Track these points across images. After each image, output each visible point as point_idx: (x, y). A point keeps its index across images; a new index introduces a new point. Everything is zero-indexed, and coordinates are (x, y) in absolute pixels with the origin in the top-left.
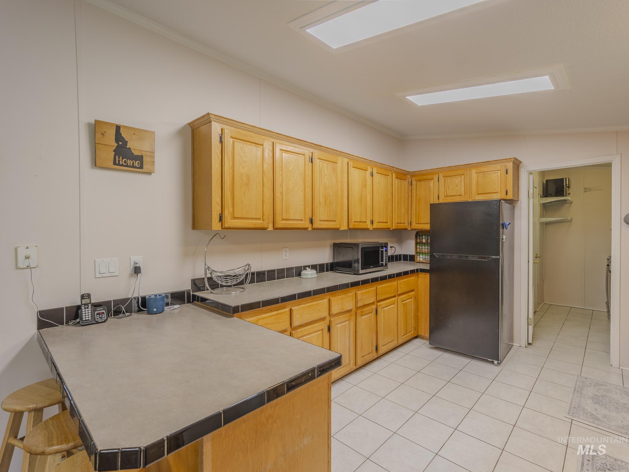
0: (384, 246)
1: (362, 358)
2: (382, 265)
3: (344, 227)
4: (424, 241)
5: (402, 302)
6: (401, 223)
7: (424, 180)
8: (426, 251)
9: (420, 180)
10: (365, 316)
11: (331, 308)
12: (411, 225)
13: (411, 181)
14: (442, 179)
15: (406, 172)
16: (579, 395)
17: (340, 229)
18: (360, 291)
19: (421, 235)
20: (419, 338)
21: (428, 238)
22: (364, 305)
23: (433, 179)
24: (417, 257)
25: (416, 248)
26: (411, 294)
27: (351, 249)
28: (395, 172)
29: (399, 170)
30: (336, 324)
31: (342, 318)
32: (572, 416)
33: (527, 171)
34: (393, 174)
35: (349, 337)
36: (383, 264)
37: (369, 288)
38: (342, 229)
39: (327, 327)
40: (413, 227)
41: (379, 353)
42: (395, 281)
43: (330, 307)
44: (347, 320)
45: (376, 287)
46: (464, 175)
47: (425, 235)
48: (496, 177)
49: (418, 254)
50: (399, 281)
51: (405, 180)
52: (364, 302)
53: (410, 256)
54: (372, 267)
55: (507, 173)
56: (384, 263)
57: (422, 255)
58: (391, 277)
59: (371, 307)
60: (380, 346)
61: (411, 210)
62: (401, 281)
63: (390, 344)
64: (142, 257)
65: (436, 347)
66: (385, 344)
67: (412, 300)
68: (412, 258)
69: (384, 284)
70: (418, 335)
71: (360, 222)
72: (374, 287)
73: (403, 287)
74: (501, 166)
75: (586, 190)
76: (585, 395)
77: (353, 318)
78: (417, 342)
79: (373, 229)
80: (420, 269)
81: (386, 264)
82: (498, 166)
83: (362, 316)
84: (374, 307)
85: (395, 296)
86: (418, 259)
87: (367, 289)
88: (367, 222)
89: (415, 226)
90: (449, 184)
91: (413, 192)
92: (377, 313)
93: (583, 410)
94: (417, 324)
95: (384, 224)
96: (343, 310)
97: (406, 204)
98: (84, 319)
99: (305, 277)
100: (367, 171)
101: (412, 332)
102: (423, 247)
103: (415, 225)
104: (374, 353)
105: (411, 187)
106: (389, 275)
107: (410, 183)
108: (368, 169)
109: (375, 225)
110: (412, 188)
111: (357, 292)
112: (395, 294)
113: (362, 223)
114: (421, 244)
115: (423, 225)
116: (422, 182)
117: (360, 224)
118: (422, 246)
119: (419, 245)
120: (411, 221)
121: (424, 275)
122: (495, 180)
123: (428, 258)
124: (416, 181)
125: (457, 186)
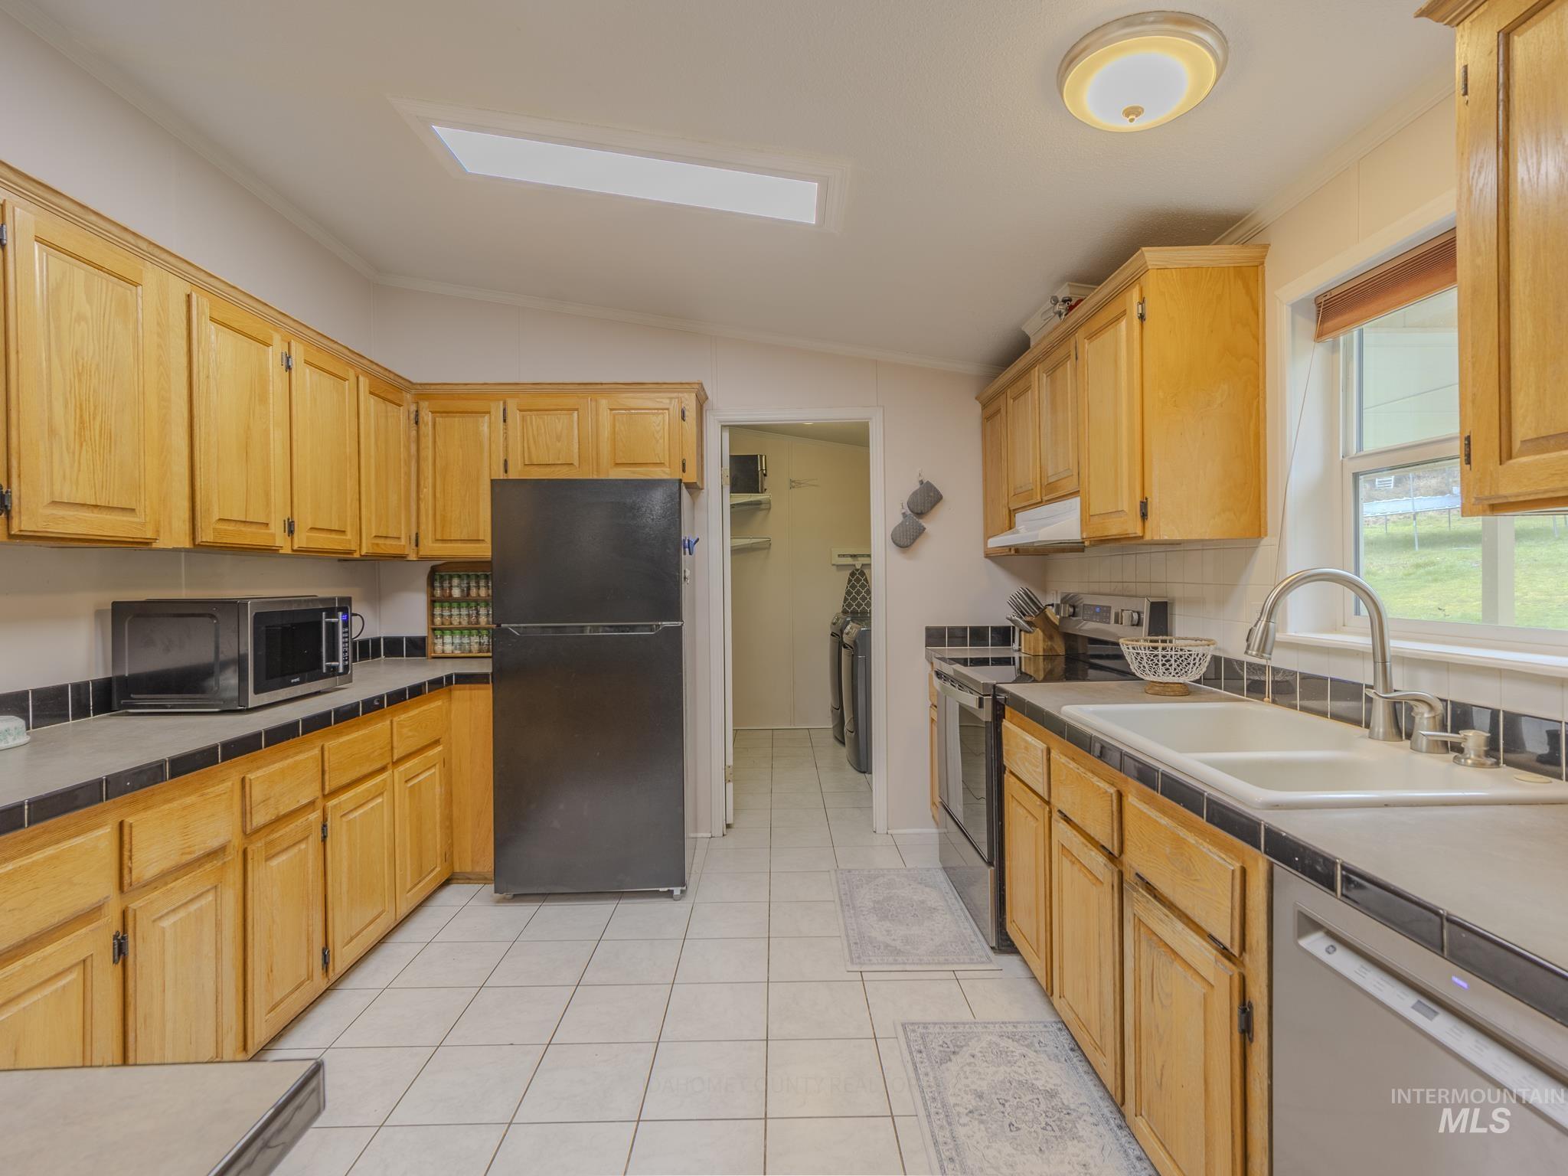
0: (340, 609)
1: (273, 1014)
2: (333, 672)
3: (176, 536)
4: (456, 593)
5: (406, 782)
6: (386, 537)
7: (461, 412)
8: (465, 623)
9: (447, 413)
10: (283, 857)
11: (130, 858)
12: (417, 545)
13: (417, 411)
14: (514, 416)
15: (400, 380)
16: (852, 912)
17: (154, 545)
18: (258, 768)
19: (447, 577)
20: (455, 881)
21: (468, 583)
22: (278, 816)
23: (489, 413)
24: (436, 641)
25: (432, 616)
26: (431, 753)
27: (207, 619)
28: (367, 373)
29: (382, 371)
30: (154, 921)
31: (182, 887)
32: (860, 963)
33: (721, 422)
34: (361, 378)
35: (218, 952)
36: (335, 668)
37: (296, 754)
38: (164, 542)
39: (110, 941)
40: (423, 552)
41: (334, 970)
42: (382, 718)
43: (126, 854)
44: (208, 891)
45: (319, 748)
46: (577, 410)
47: (459, 577)
48: (658, 425)
49: (438, 633)
50: (396, 719)
51: (400, 406)
52: (277, 809)
53: (410, 640)
54: (296, 680)
55: (683, 418)
56: (340, 664)
57: (452, 634)
58: (372, 706)
59: (305, 819)
60: (338, 945)
61: (418, 499)
62: (403, 716)
63: (371, 927)
65: (515, 896)
66: (353, 935)
67: (435, 772)
68: (417, 647)
69: (348, 734)
70: (453, 874)
71: (245, 522)
72: (312, 749)
73: (408, 737)
74: (671, 398)
75: (793, 484)
76: (862, 909)
77: (234, 875)
78: (453, 895)
79: (293, 550)
80: (457, 675)
81: (346, 668)
82: (663, 400)
83: (268, 859)
84: (315, 816)
85: (383, 769)
86: (439, 648)
87: (286, 758)
88: (272, 525)
89: (431, 548)
90: (535, 433)
91: (422, 446)
92: (324, 838)
93: (871, 944)
94: (449, 842)
95: (334, 536)
96: (190, 853)
97: (402, 482)
100: (268, 345)
101: (438, 869)
102: (455, 612)
103: (431, 544)
104: (315, 978)
105: (415, 428)
106: (364, 702)
107: (413, 416)
108: (272, 339)
109: (301, 540)
110: (421, 433)
111: (249, 776)
112: (384, 763)
113: (253, 529)
114: (446, 604)
115: (459, 545)
116: (455, 417)
117: (243, 528)
118: (451, 608)
119: (442, 607)
120: (417, 534)
121: (475, 693)
122: (658, 432)
123: (480, 642)
124: (432, 412)
125: (559, 439)
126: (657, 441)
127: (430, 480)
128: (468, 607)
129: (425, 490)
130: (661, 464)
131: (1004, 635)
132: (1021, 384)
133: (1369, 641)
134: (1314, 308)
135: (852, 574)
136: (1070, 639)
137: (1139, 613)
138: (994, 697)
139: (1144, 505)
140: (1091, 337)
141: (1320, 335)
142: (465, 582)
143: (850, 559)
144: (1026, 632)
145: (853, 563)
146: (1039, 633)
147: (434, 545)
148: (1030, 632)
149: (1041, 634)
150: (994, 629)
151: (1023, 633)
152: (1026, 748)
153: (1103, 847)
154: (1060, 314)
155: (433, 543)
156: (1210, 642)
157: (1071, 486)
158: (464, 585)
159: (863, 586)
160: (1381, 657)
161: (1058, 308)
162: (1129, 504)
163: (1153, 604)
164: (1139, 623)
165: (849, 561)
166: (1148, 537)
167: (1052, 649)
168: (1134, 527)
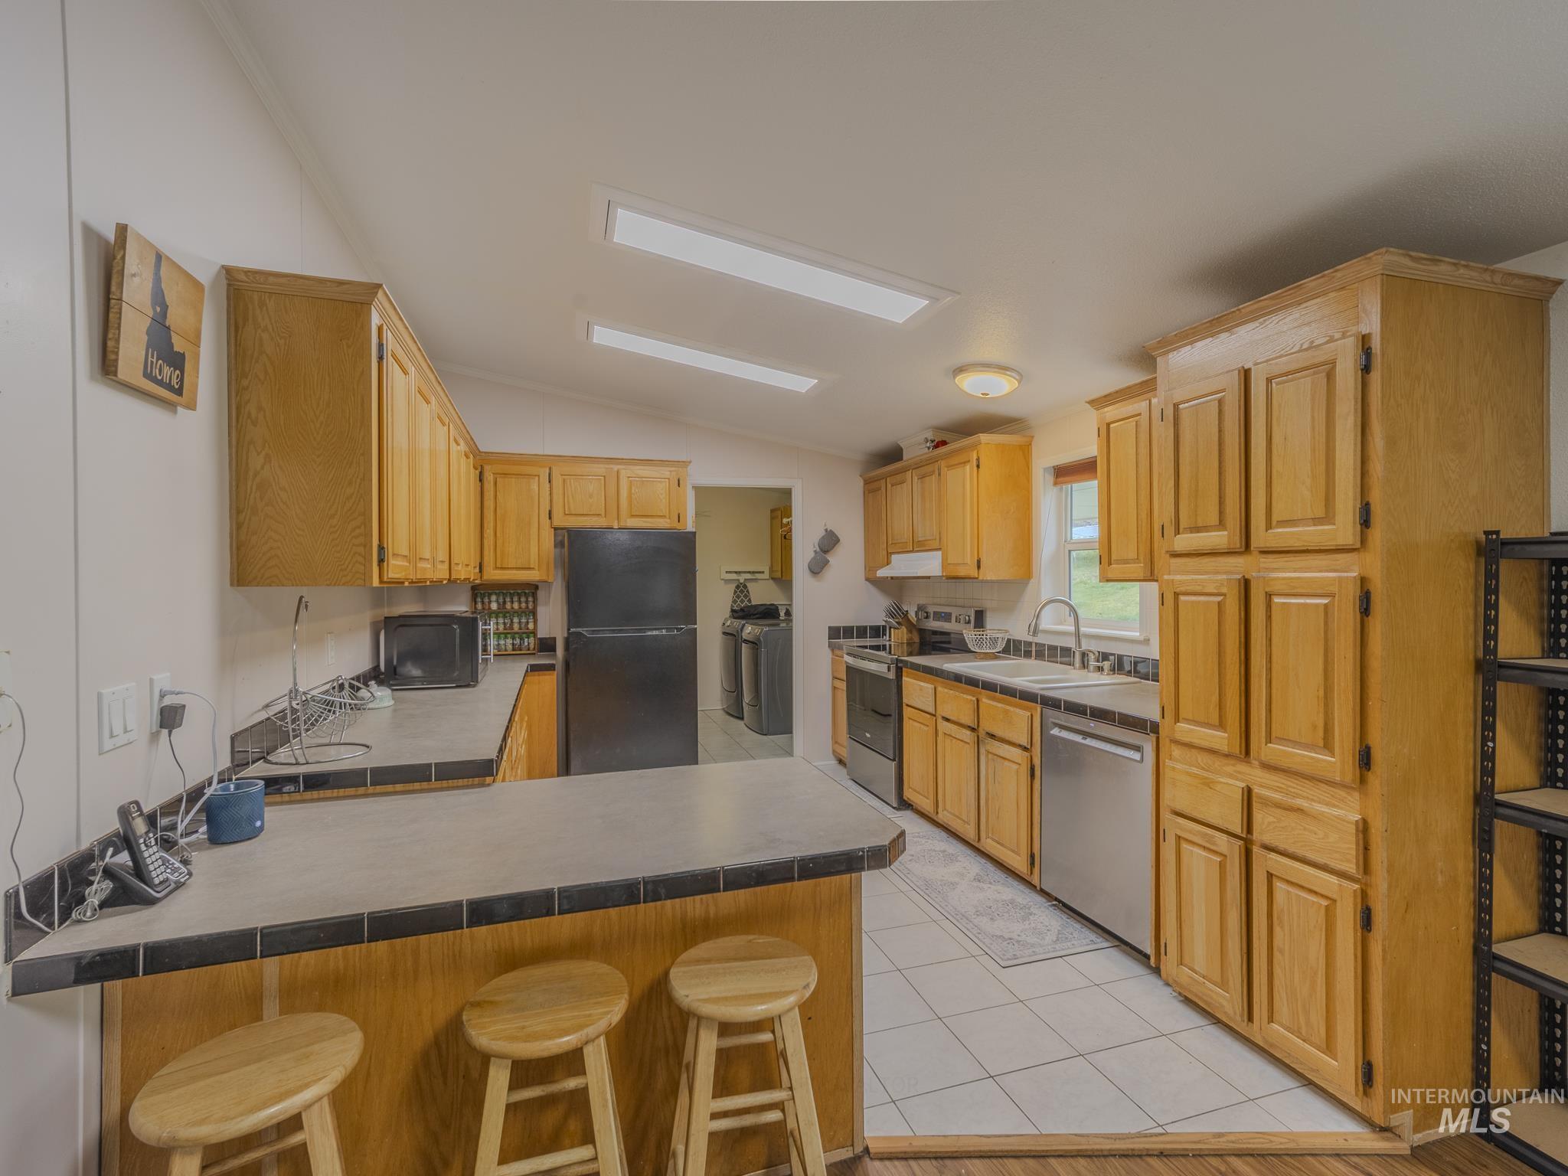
4: (494, 606)
7: (517, 475)
9: (505, 475)
12: (480, 572)
13: (482, 472)
14: (557, 478)
19: (486, 592)
23: (538, 475)
47: (496, 594)
55: (679, 485)
64: (168, 674)
74: (671, 471)
89: (493, 574)
90: (573, 491)
91: (486, 498)
98: (157, 881)
99: (377, 706)
107: (478, 476)
110: (485, 488)
114: (487, 615)
115: (514, 572)
116: (511, 478)
120: (481, 564)
121: (542, 678)
122: (662, 494)
123: (513, 643)
124: (494, 474)
125: (591, 496)
126: (661, 500)
127: (492, 524)
128: (505, 617)
129: (488, 531)
130: (663, 517)
131: (877, 631)
132: (899, 477)
133: (1074, 628)
134: (1053, 470)
135: (738, 587)
136: (922, 632)
137: (969, 616)
138: (897, 665)
139: (979, 562)
140: (949, 467)
141: (1055, 484)
142: (501, 598)
143: (735, 575)
144: (895, 628)
145: (737, 578)
146: (904, 629)
147: (495, 572)
148: (898, 629)
149: (905, 629)
150: (871, 627)
151: (892, 629)
152: (921, 690)
153: (969, 727)
154: (929, 448)
155: (493, 570)
156: (1007, 631)
157: (936, 545)
158: (501, 600)
159: (746, 596)
160: (1078, 634)
161: (928, 445)
162: (971, 561)
163: (976, 611)
164: (969, 622)
165: (734, 576)
166: (981, 578)
167: (911, 639)
168: (974, 573)
